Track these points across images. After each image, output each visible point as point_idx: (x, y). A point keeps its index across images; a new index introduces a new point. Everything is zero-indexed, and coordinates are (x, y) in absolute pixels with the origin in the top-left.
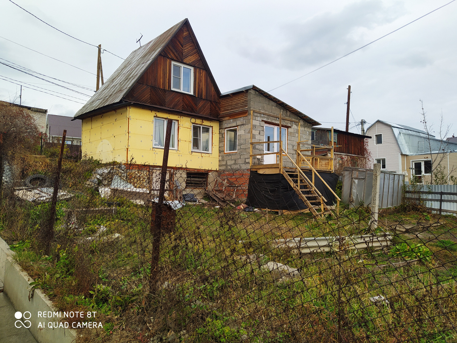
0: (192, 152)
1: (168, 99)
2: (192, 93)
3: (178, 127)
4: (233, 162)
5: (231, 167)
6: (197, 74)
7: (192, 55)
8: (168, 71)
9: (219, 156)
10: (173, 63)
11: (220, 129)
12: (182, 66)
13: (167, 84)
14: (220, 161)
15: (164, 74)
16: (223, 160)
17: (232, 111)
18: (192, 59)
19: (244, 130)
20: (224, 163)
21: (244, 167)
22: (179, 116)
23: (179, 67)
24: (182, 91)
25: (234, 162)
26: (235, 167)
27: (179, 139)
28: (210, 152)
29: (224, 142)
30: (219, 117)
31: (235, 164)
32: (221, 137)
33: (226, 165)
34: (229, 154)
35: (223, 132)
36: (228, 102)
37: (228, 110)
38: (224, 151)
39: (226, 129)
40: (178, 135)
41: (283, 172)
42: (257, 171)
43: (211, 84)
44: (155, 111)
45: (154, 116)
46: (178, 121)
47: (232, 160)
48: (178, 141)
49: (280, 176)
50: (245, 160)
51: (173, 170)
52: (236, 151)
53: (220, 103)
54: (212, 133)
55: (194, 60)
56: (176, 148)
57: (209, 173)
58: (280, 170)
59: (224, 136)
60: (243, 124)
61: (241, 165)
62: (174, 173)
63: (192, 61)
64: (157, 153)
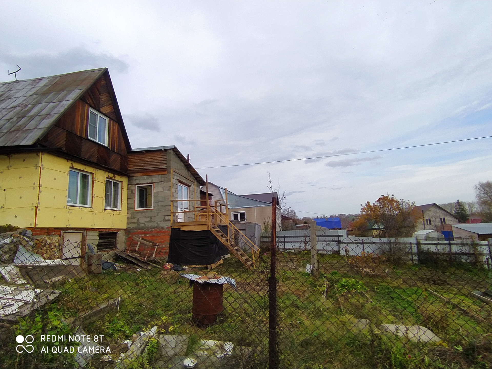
0: (105, 209)
1: (85, 147)
2: (106, 145)
3: (93, 181)
4: (148, 219)
5: (145, 225)
6: (111, 126)
7: (108, 106)
8: (85, 117)
9: (127, 213)
10: (91, 109)
11: (128, 185)
12: (99, 114)
13: (84, 131)
14: (128, 218)
15: (82, 121)
16: (133, 218)
17: (145, 167)
18: (107, 109)
19: (163, 188)
20: (135, 220)
21: (162, 224)
22: (95, 169)
23: (96, 115)
24: (97, 142)
26: (151, 224)
27: (93, 195)
28: (119, 209)
29: (135, 198)
30: (128, 172)
31: (150, 221)
32: (130, 193)
33: (138, 222)
34: (139, 212)
35: (133, 188)
36: (139, 159)
37: (140, 166)
38: (134, 208)
39: (137, 186)
40: (92, 190)
41: (211, 229)
42: (180, 229)
43: (122, 139)
44: (71, 161)
45: (70, 167)
46: (92, 174)
47: (146, 217)
48: (93, 197)
49: (207, 233)
50: (164, 217)
51: (85, 231)
52: (152, 208)
53: (128, 158)
54: (122, 189)
55: (109, 111)
56: (89, 205)
57: (118, 233)
58: (208, 227)
59: (134, 192)
60: (161, 182)
61: (159, 223)
62: (86, 236)
63: (108, 112)
64: (71, 212)
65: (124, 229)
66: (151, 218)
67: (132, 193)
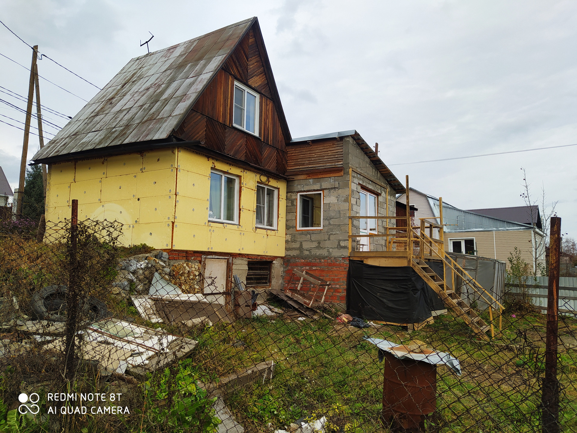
0: (256, 228)
1: (229, 139)
2: (257, 134)
3: (240, 188)
4: (315, 245)
5: (310, 252)
6: (263, 105)
7: (259, 75)
8: (229, 95)
9: (286, 234)
10: (236, 83)
11: (287, 193)
12: (247, 90)
13: (228, 115)
14: (287, 242)
15: (225, 100)
16: (294, 241)
17: (310, 166)
18: (257, 81)
19: (337, 197)
20: (297, 245)
21: (336, 253)
22: (243, 170)
23: (242, 91)
24: (245, 129)
25: (317, 245)
26: (318, 252)
27: (241, 207)
28: (275, 227)
29: (296, 212)
30: (286, 174)
31: (319, 247)
32: (290, 204)
33: (301, 248)
34: (302, 233)
35: (293, 197)
36: (303, 153)
37: (303, 164)
38: (296, 227)
39: (299, 194)
40: (240, 200)
41: (413, 265)
42: (363, 261)
43: (278, 124)
44: (213, 159)
45: (212, 168)
46: (239, 177)
47: (312, 241)
48: (240, 210)
49: (408, 271)
50: (339, 242)
51: (231, 258)
52: (321, 228)
53: (287, 153)
54: (279, 198)
55: (260, 83)
56: (236, 221)
57: (274, 262)
58: (409, 261)
59: (295, 203)
60: (335, 188)
61: (331, 250)
62: (232, 264)
63: (258, 84)
64: (213, 231)
65: (282, 258)
66: (319, 243)
67: (293, 204)
